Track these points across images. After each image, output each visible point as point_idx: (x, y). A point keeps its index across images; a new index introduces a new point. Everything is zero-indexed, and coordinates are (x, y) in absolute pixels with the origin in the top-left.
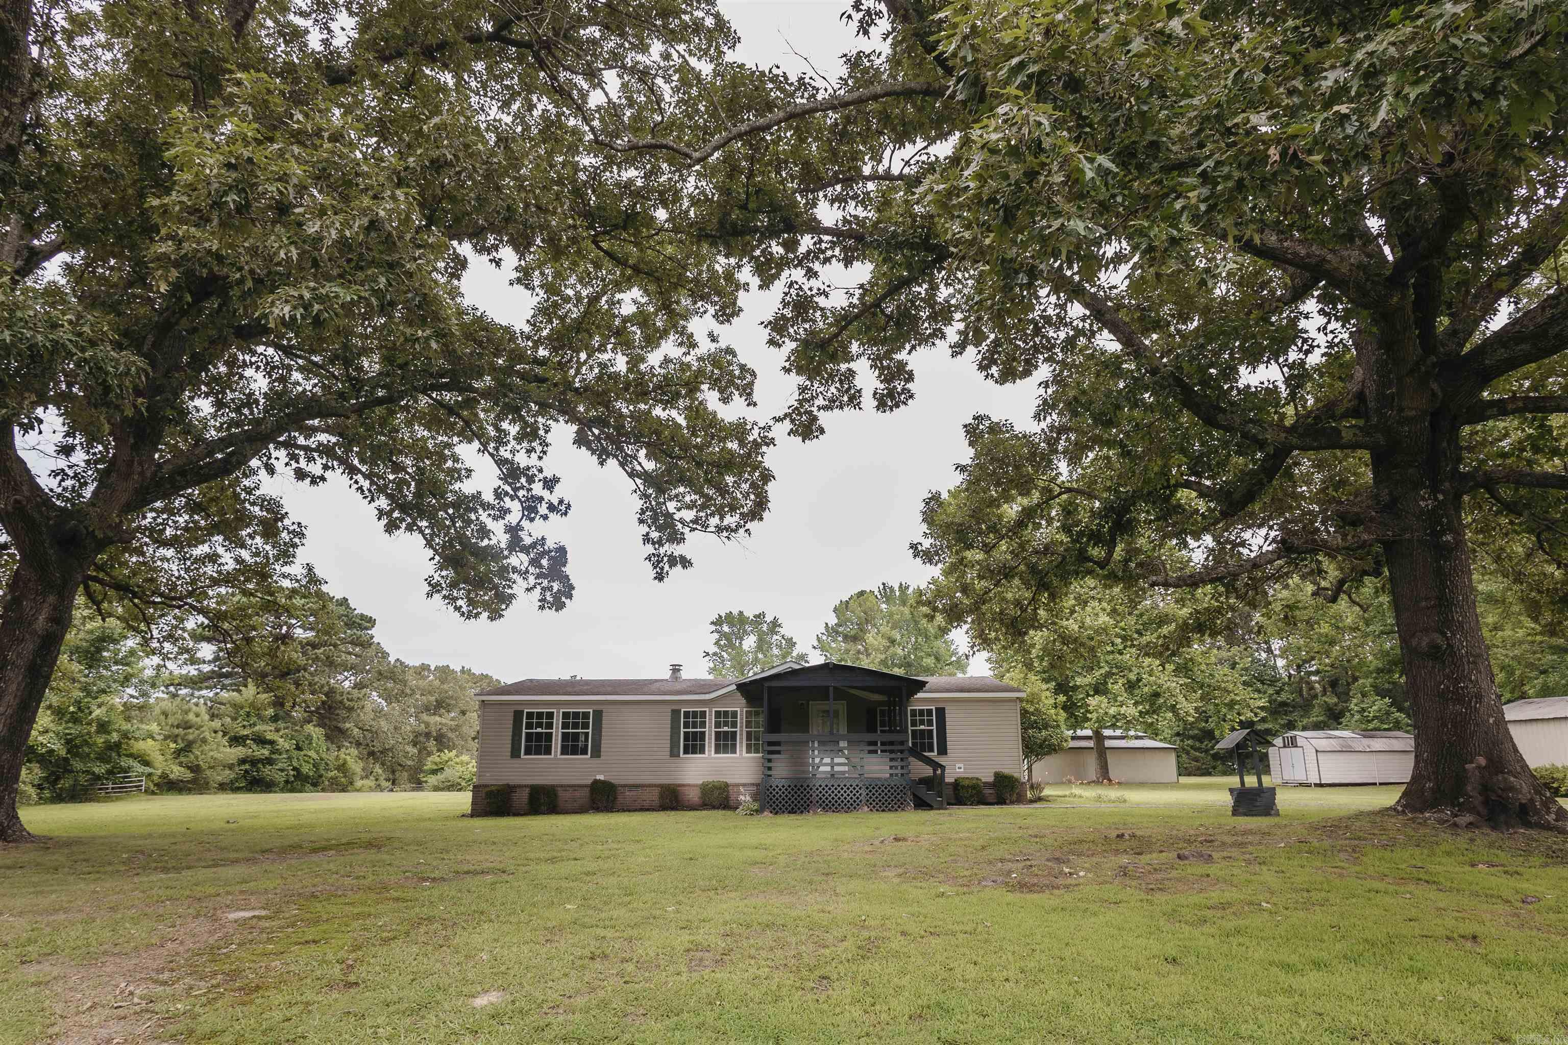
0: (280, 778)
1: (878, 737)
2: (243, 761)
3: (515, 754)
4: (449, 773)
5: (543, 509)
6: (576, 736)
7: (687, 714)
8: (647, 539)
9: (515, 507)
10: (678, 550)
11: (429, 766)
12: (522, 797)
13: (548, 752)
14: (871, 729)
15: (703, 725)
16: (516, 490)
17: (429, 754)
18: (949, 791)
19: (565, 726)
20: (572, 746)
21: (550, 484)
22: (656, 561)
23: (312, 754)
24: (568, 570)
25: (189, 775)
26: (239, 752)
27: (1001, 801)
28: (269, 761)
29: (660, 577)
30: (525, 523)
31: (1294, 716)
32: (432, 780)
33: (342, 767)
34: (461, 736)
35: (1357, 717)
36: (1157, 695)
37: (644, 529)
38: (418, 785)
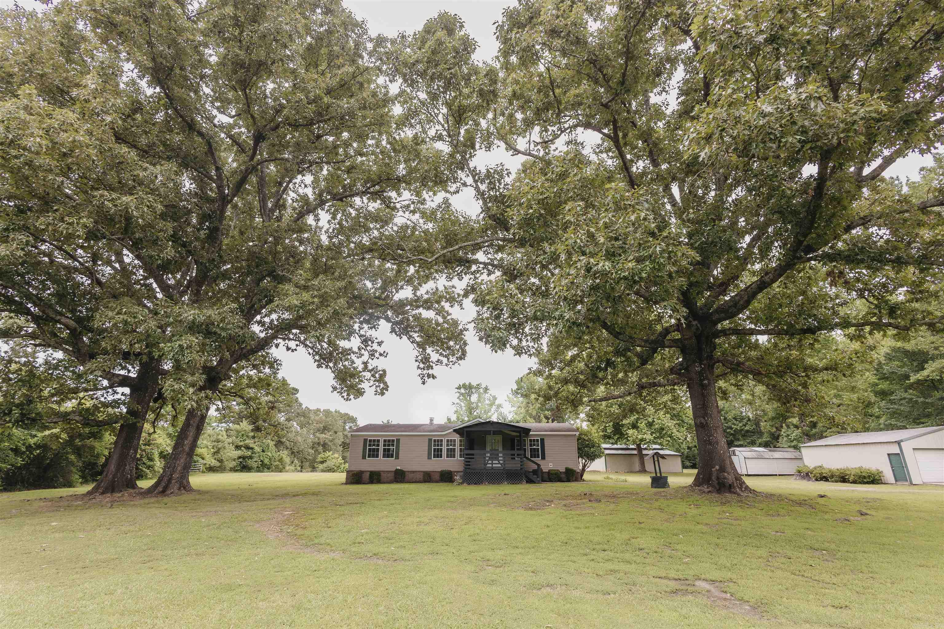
0: (255, 465)
1: (516, 452)
2: (240, 457)
3: (364, 457)
4: (329, 463)
5: (377, 355)
6: (389, 450)
7: (435, 441)
8: (419, 367)
9: (366, 354)
10: (430, 372)
11: (319, 459)
12: (366, 476)
13: (377, 456)
14: (513, 448)
15: (441, 445)
16: (366, 346)
17: (320, 453)
18: (546, 476)
19: (384, 445)
20: (388, 454)
21: (380, 344)
22: (422, 376)
23: (269, 454)
24: (387, 379)
25: (218, 464)
26: (239, 453)
27: (568, 481)
28: (251, 457)
29: (424, 383)
30: (370, 360)
31: (755, 438)
32: (321, 466)
33: (281, 460)
34: (334, 444)
35: (785, 439)
36: (663, 429)
37: (417, 364)
38: (314, 469)
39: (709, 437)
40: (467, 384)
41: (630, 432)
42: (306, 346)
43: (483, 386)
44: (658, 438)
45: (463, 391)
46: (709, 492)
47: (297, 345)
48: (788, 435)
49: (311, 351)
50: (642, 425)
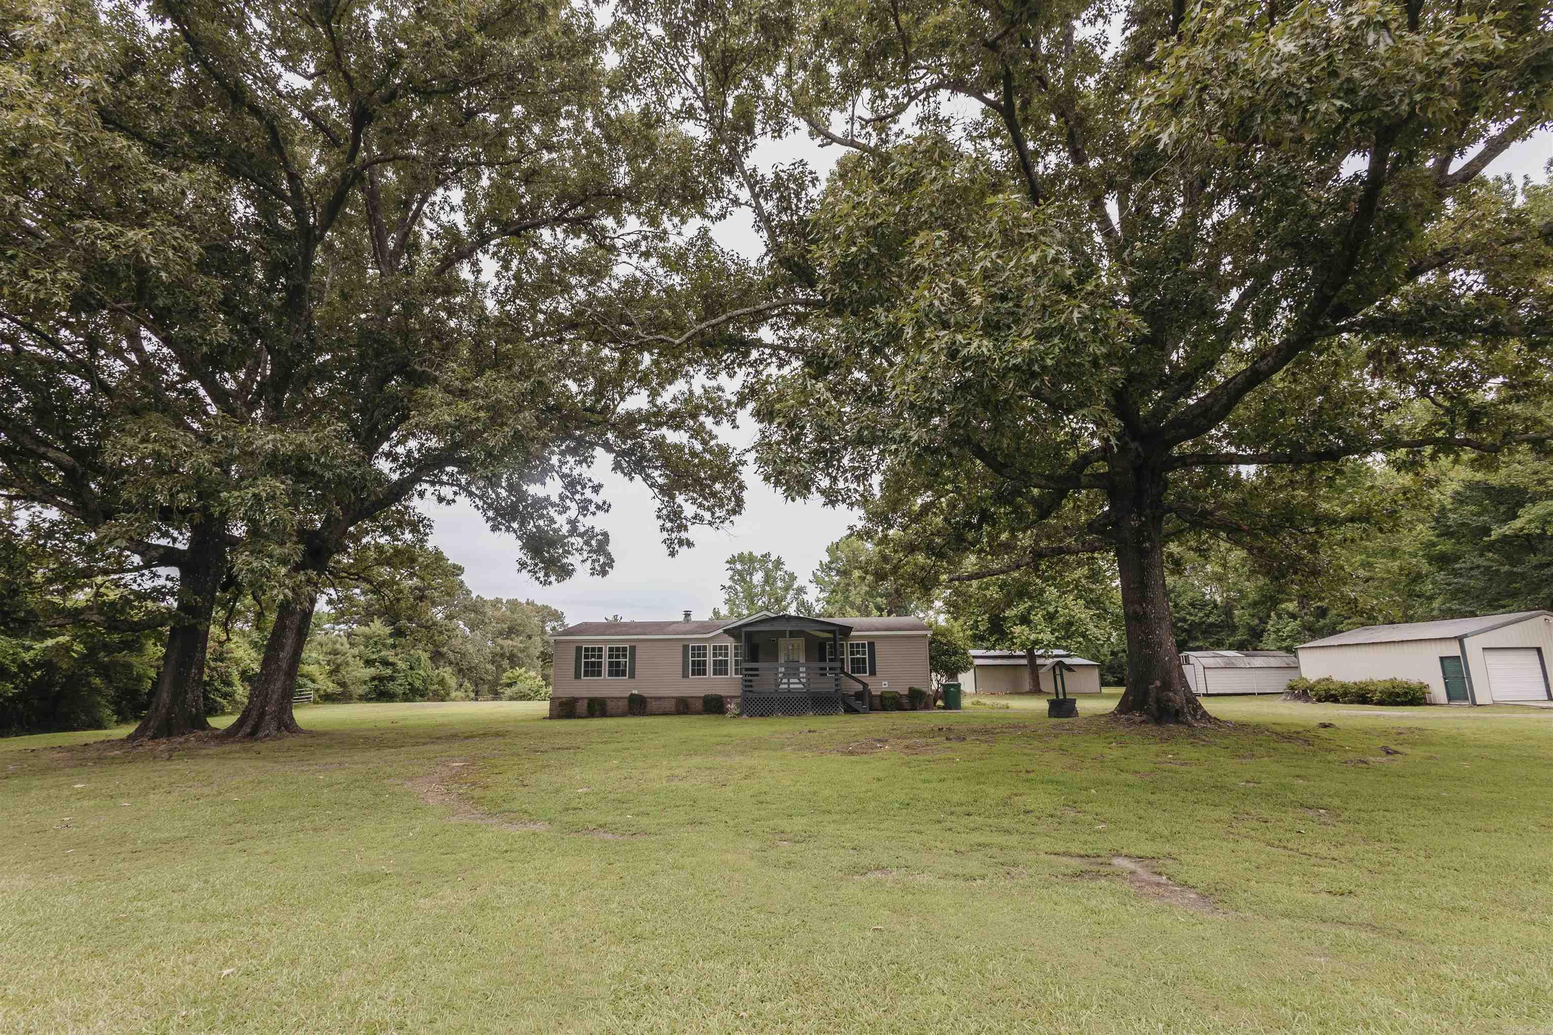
0: (400, 690)
1: (827, 665)
2: (373, 679)
3: (577, 676)
4: (520, 687)
5: (592, 508)
6: (618, 664)
7: (693, 648)
8: (663, 528)
9: (574, 506)
10: (684, 535)
11: (504, 680)
12: (582, 707)
13: (599, 674)
14: (822, 659)
15: (705, 655)
16: (573, 494)
17: (505, 671)
18: (877, 702)
19: (610, 656)
20: (616, 670)
21: (596, 489)
22: (669, 543)
23: (421, 672)
24: (610, 548)
25: (339, 690)
26: (371, 671)
27: (914, 709)
28: (392, 678)
29: (672, 554)
30: (580, 518)
31: (1223, 634)
32: (508, 692)
33: (442, 682)
34: (528, 656)
35: (1273, 636)
36: (1070, 624)
37: (661, 522)
38: (496, 695)
39: (1148, 634)
40: (746, 553)
41: (1017, 630)
42: (471, 494)
43: (773, 558)
44: (1063, 638)
45: (739, 566)
46: (1141, 722)
47: (455, 493)
48: (1279, 630)
49: (480, 504)
50: (1037, 617)
